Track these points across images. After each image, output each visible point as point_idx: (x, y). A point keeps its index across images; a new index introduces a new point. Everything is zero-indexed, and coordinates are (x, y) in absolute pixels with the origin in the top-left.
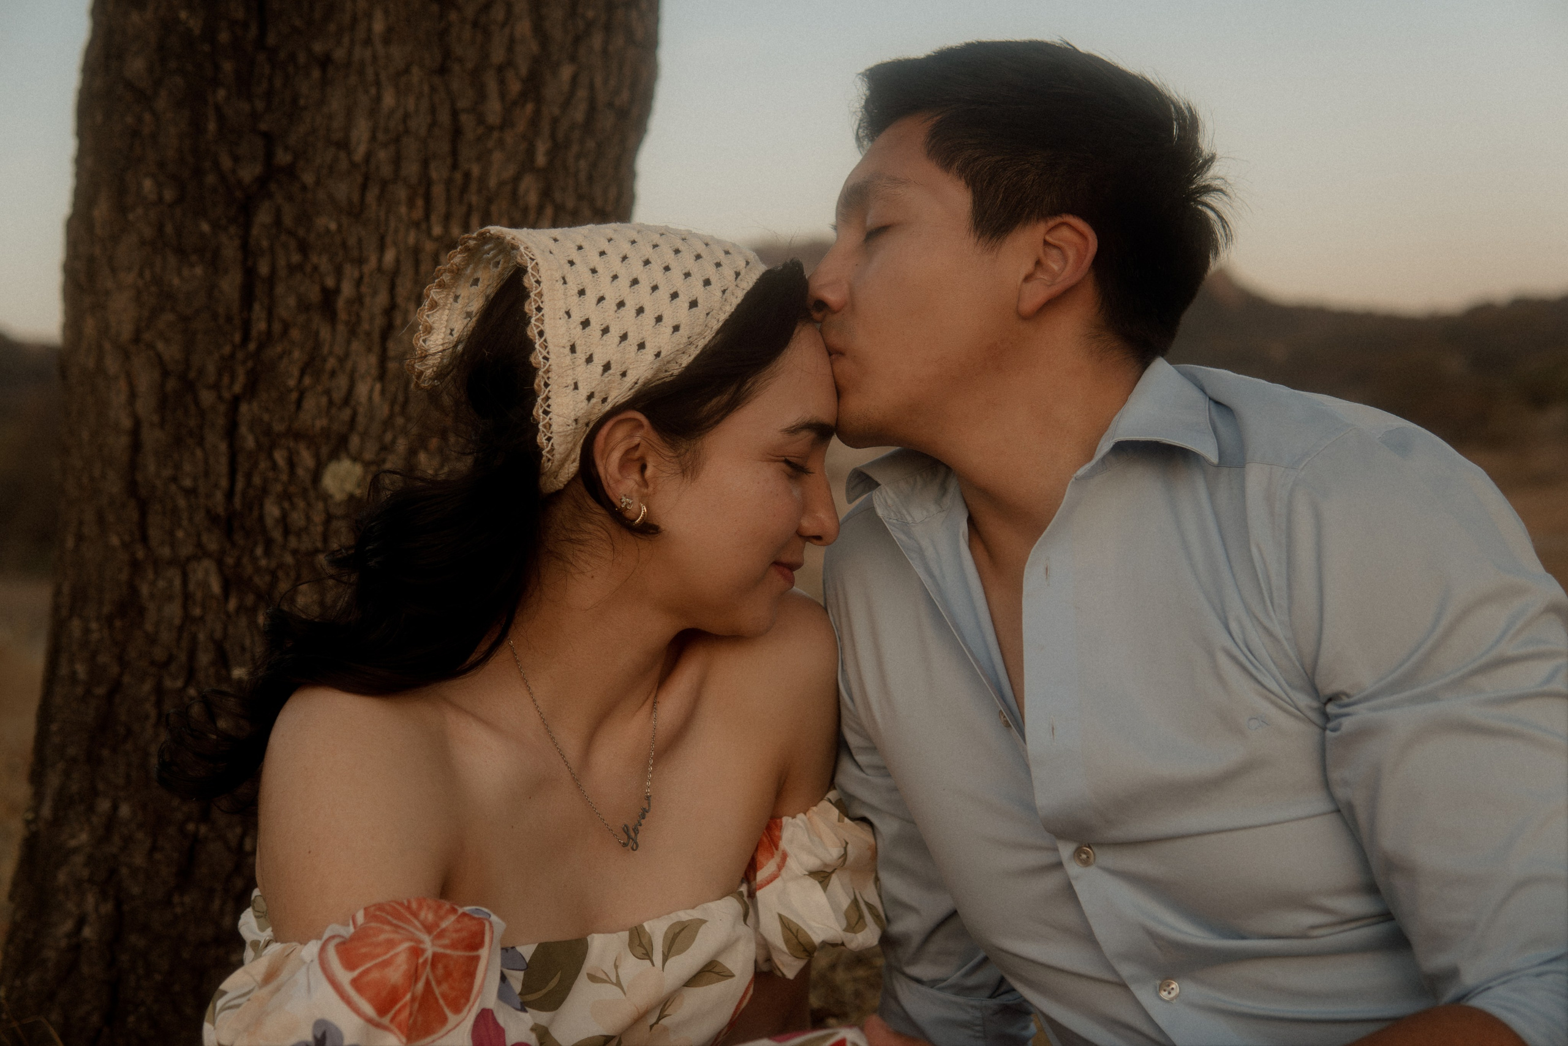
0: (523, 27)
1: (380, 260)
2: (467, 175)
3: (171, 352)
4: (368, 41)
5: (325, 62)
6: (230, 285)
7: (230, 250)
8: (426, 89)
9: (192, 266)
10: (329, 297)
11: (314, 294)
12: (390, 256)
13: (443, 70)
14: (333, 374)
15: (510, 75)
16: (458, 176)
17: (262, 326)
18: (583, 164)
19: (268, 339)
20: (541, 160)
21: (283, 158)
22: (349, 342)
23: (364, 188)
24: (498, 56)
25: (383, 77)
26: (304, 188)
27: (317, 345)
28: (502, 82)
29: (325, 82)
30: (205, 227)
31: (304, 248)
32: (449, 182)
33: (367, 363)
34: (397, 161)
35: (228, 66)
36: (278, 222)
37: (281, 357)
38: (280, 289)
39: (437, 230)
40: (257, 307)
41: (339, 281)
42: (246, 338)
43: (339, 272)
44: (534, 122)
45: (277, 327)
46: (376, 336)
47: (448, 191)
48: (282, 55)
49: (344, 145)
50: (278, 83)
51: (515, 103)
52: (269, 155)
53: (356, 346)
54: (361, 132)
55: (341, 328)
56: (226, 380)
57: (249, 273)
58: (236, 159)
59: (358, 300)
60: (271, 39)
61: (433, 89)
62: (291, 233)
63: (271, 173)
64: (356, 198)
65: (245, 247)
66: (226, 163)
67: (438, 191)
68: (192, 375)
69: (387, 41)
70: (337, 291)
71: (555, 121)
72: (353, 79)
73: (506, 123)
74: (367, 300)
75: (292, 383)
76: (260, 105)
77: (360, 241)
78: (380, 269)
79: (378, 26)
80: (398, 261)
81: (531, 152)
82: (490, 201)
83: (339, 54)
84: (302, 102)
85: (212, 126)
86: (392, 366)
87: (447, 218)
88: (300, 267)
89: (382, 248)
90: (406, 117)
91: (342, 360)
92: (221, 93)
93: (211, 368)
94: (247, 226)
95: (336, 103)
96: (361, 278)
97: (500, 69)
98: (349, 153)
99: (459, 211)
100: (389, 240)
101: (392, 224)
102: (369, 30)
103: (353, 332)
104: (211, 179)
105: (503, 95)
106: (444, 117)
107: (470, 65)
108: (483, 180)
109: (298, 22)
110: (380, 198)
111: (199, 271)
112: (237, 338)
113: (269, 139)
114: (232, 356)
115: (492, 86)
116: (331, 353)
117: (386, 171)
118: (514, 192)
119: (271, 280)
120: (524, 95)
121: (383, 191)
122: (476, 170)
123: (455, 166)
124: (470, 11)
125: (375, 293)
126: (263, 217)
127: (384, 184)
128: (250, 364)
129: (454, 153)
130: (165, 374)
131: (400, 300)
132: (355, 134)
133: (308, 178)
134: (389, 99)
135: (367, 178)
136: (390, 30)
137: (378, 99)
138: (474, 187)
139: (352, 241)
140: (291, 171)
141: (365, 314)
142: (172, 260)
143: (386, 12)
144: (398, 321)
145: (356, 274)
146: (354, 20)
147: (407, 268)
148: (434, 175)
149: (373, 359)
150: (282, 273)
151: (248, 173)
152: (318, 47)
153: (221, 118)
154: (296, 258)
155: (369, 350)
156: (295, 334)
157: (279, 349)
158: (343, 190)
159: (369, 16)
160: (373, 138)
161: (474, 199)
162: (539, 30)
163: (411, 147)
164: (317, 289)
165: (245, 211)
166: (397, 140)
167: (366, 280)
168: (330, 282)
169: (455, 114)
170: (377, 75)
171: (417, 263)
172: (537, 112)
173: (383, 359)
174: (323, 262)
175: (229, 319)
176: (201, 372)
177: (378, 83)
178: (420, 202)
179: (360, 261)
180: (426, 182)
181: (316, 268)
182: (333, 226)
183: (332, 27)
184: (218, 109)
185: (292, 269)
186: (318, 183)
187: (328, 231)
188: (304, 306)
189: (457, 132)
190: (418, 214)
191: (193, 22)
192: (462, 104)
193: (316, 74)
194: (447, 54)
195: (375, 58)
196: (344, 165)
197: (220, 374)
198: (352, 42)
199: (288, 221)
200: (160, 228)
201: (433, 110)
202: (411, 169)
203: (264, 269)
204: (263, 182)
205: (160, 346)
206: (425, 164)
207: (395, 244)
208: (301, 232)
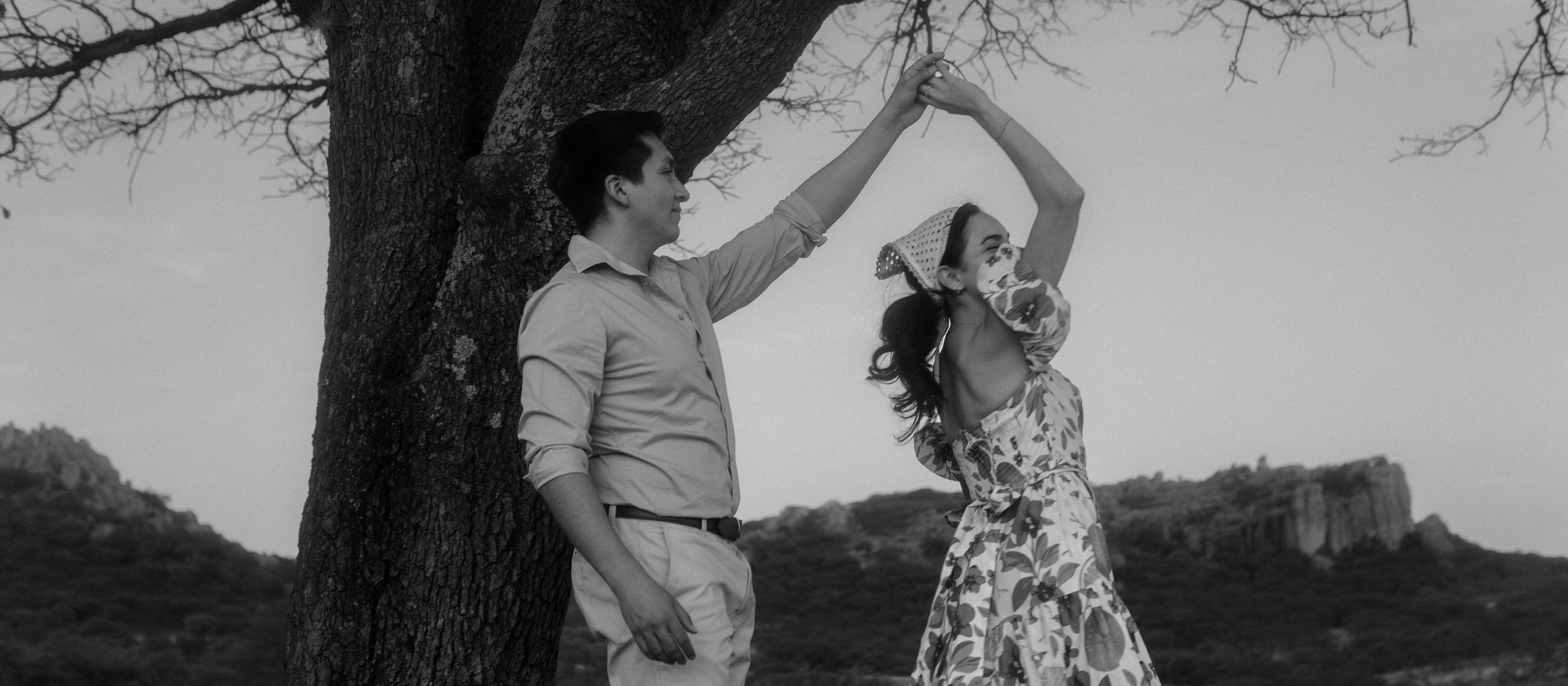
0: (509, 515)
1: (436, 624)
2: (478, 585)
3: (336, 661)
4: (437, 519)
5: (416, 527)
6: (365, 632)
7: (366, 615)
8: (462, 542)
9: (349, 621)
10: (411, 639)
11: (404, 639)
12: (440, 622)
13: (470, 535)
14: (411, 676)
15: (501, 538)
16: (474, 585)
17: (379, 652)
18: (537, 579)
19: (381, 659)
20: (515, 578)
21: (394, 573)
22: (419, 662)
23: (431, 589)
24: (496, 530)
25: (443, 536)
26: (403, 588)
27: (404, 663)
28: (497, 542)
29: (415, 537)
30: (356, 604)
31: (401, 616)
32: (469, 588)
33: (427, 672)
34: (446, 577)
35: (370, 528)
36: (389, 603)
37: (387, 667)
38: (388, 635)
39: (463, 611)
40: (377, 643)
41: (416, 633)
42: (371, 658)
43: (416, 628)
44: (513, 560)
45: (386, 653)
46: (431, 660)
47: (469, 591)
48: (396, 524)
49: (423, 568)
50: (393, 537)
51: (503, 551)
52: (387, 571)
53: (422, 664)
54: (431, 562)
55: (416, 655)
56: (361, 677)
57: (375, 627)
58: (372, 572)
59: (424, 642)
60: (391, 516)
61: (465, 544)
62: (396, 610)
63: (387, 580)
64: (426, 593)
65: (374, 616)
66: (367, 574)
67: (464, 592)
68: (345, 673)
69: (445, 520)
70: (415, 637)
71: (523, 559)
72: (429, 537)
73: (499, 560)
74: (429, 643)
75: (391, 680)
76: (384, 548)
77: (427, 614)
78: (435, 628)
79: (442, 512)
80: (444, 623)
81: (510, 574)
82: (489, 597)
83: (423, 524)
84: (405, 546)
85: (361, 556)
86: (438, 674)
87: (468, 606)
88: (399, 625)
89: (437, 618)
90: (452, 555)
91: (415, 670)
92: (367, 540)
93: (354, 671)
94: (375, 604)
95: (420, 547)
96: (427, 631)
97: (497, 535)
98: (425, 573)
99: (474, 602)
100: (440, 614)
101: (442, 606)
102: (438, 514)
103: (421, 657)
104: (359, 581)
105: (497, 547)
106: (469, 557)
107: (482, 534)
108: (486, 587)
109: (404, 507)
110: (437, 594)
111: (351, 624)
112: (367, 658)
113: (388, 564)
114: (365, 665)
115: (493, 543)
116: (410, 667)
117: (441, 582)
118: (501, 594)
119: (385, 631)
120: (508, 548)
121: (439, 591)
122: (483, 583)
123: (473, 581)
124: (484, 507)
125: (432, 640)
126: (383, 600)
127: (440, 588)
128: (372, 670)
129: (473, 574)
130: (333, 672)
131: (443, 643)
132: (428, 563)
133: (405, 583)
134: (445, 547)
135: (432, 584)
136: (447, 514)
137: (440, 546)
138: (481, 591)
139: (423, 614)
140: (397, 579)
141: (427, 649)
142: (340, 619)
143: (446, 505)
144: (443, 653)
145: (425, 630)
146: (431, 508)
147: (448, 628)
148: (464, 585)
149: (430, 671)
150: (390, 628)
151: (377, 579)
152: (413, 520)
153: (366, 552)
154: (397, 621)
155: (428, 666)
156: (394, 657)
157: (386, 663)
158: (420, 589)
159: (438, 506)
160: (436, 565)
161: (481, 597)
162: (516, 516)
163: (454, 571)
164: (406, 636)
165: (374, 598)
166: (447, 567)
167: (429, 633)
168: (412, 633)
169: (475, 556)
170: (440, 536)
171: (453, 627)
172: (514, 555)
173: (434, 671)
174: (409, 624)
175: (364, 648)
176: (349, 672)
177: (441, 540)
178: (456, 597)
179: (427, 624)
180: (459, 587)
181: (406, 626)
182: (415, 607)
183: (421, 511)
184: (364, 547)
185: (395, 626)
186: (409, 586)
187: (412, 608)
188: (399, 644)
189: (475, 565)
190: (454, 603)
191: (357, 506)
192: (478, 551)
193: (412, 533)
194: (472, 527)
195: (439, 525)
196: (421, 578)
197: (358, 675)
198: (430, 519)
199: (394, 603)
200: (336, 602)
201: (465, 553)
202: (453, 581)
203: (381, 626)
204: (383, 584)
205: (331, 659)
206: (460, 579)
207: (443, 617)
208: (400, 609)
